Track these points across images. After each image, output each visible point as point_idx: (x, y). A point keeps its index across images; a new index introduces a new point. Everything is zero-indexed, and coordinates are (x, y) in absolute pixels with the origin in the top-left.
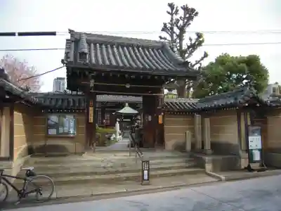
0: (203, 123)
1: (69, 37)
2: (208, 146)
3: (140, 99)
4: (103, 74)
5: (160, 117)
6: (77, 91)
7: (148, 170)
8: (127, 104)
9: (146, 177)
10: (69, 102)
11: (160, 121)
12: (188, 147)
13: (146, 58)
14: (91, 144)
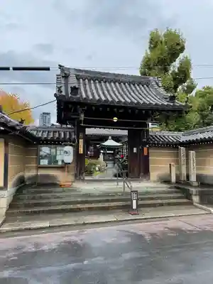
0: (187, 156)
1: (59, 72)
2: (193, 178)
3: (125, 133)
4: (94, 108)
5: (145, 149)
6: (67, 124)
7: (137, 200)
8: (110, 138)
9: (134, 207)
10: (60, 135)
11: (145, 154)
12: (174, 179)
13: (132, 93)
14: (81, 173)
